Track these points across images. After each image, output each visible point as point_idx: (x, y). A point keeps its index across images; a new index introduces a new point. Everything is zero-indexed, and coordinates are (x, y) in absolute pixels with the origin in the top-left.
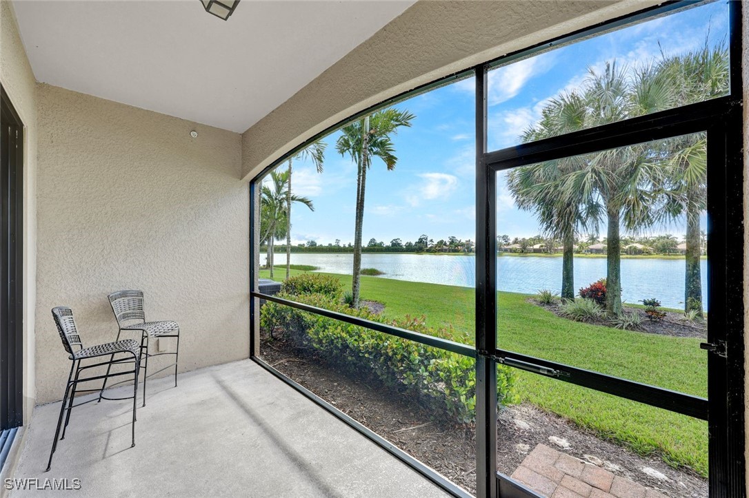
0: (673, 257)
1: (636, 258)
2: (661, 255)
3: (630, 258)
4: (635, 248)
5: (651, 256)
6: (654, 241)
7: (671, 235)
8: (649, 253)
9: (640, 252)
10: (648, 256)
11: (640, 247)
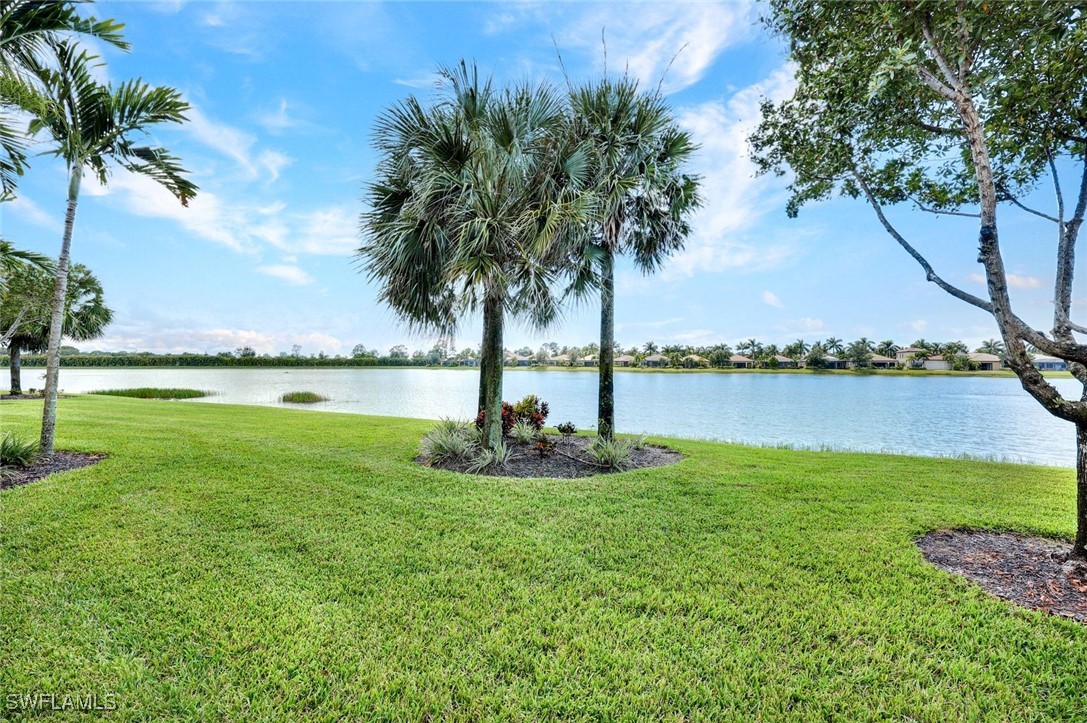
0: (726, 370)
1: (691, 372)
2: (716, 369)
3: (687, 372)
5: (706, 370)
6: (710, 352)
7: (725, 345)
8: (705, 366)
9: (695, 365)
10: (703, 370)
11: (696, 358)
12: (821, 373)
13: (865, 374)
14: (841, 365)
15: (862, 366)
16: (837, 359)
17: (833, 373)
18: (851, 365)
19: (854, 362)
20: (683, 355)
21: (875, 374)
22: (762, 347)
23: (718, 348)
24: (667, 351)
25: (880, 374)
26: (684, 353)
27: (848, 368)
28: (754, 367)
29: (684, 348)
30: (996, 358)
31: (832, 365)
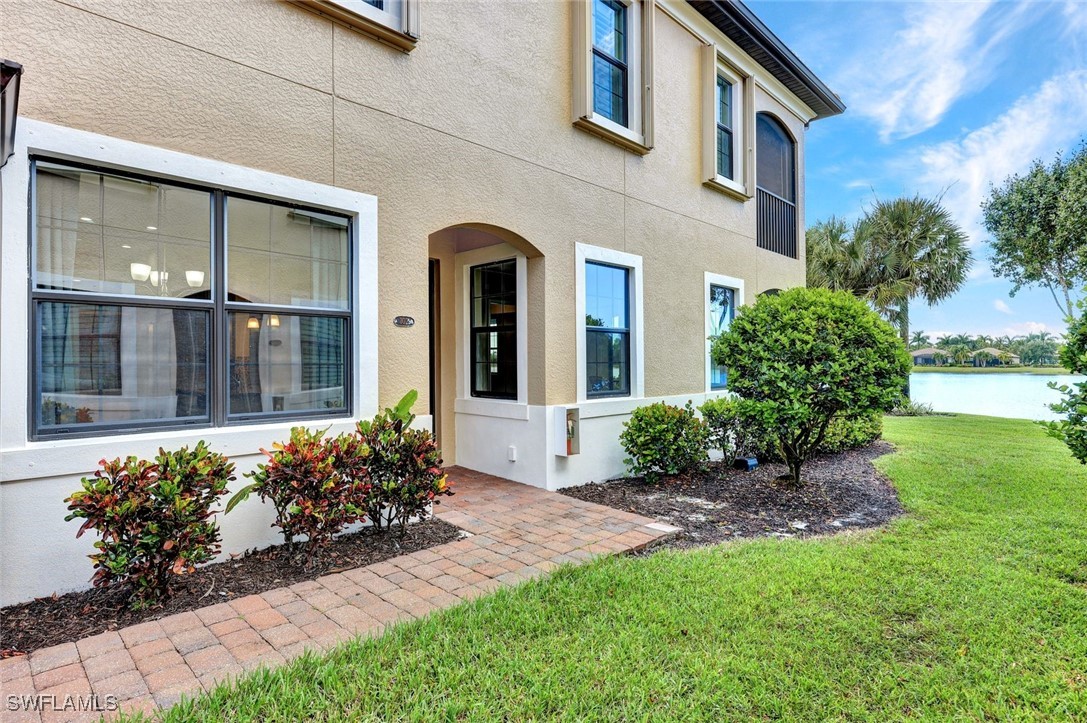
4: (988, 355)
8: (1009, 364)
9: (996, 362)
11: (996, 354)
20: (974, 348)
23: (1033, 337)
24: (946, 342)
29: (975, 338)
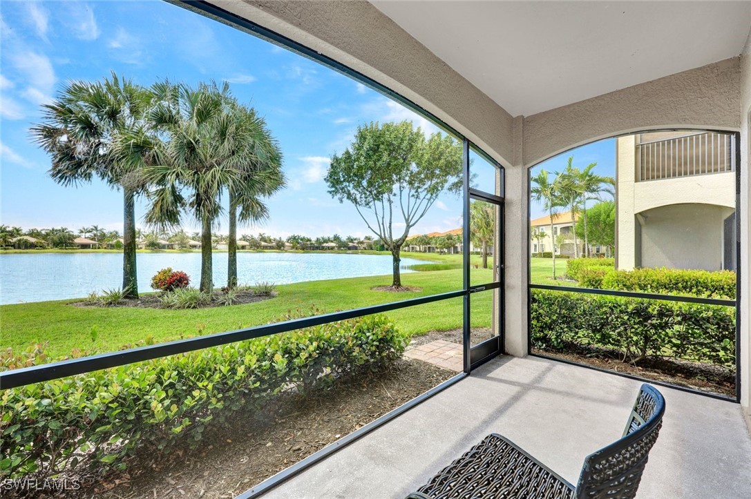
0: (70, 251)
1: (27, 253)
2: (56, 250)
3: (20, 253)
4: (26, 241)
5: (46, 250)
6: (47, 234)
7: (66, 229)
8: (42, 247)
9: (33, 246)
10: (43, 251)
11: (32, 240)
12: (156, 252)
13: (186, 252)
14: (171, 247)
15: (183, 247)
16: (168, 243)
17: (166, 252)
18: (176, 247)
19: (179, 244)
21: (192, 252)
22: (105, 231)
25: (195, 252)
26: (12, 234)
27: (174, 249)
28: (99, 248)
30: (247, 243)
31: (164, 247)
